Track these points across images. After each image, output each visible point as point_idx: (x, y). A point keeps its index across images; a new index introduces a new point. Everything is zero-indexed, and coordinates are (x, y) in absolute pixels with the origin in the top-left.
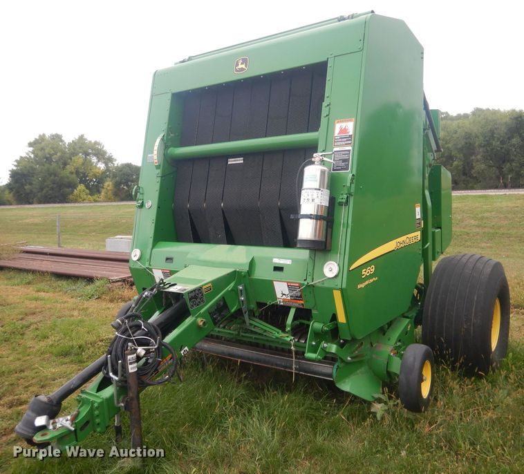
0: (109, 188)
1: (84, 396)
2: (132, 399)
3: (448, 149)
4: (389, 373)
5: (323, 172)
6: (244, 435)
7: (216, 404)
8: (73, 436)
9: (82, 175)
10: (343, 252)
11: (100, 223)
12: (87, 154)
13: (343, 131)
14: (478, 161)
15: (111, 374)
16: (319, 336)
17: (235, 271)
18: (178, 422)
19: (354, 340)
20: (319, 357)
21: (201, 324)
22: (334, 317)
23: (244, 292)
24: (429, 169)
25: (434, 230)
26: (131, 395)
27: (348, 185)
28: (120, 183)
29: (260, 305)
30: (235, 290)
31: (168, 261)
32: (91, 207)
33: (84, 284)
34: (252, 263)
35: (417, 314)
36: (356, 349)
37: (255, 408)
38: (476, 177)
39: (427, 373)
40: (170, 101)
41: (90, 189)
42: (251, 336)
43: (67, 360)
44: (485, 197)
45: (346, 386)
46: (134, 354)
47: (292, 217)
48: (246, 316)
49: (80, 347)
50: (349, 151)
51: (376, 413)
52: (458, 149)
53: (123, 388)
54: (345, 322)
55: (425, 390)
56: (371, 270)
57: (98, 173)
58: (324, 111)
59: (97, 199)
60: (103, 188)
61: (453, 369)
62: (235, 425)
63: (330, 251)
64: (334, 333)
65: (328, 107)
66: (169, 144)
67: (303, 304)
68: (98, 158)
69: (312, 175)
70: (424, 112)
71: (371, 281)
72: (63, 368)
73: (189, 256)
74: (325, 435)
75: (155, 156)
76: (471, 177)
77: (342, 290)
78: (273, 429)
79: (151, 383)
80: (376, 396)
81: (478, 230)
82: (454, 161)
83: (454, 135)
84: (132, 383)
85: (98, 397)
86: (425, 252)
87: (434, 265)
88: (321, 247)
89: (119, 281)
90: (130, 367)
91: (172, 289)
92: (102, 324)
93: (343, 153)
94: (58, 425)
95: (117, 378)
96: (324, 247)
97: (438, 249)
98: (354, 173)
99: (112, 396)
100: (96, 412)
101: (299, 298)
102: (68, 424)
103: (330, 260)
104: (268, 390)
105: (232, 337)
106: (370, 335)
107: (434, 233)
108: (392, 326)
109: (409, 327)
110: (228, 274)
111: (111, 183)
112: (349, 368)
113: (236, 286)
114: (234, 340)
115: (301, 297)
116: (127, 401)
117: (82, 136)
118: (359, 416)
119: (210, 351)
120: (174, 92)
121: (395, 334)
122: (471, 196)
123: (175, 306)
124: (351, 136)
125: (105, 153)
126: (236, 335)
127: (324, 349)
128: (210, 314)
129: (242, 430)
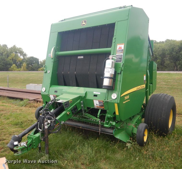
0: (24, 66)
1: (29, 136)
2: (46, 137)
3: (155, 55)
4: (132, 133)
5: (113, 62)
6: (82, 152)
7: (72, 142)
8: (26, 149)
9: (14, 61)
10: (118, 91)
11: (22, 79)
12: (16, 52)
13: (120, 48)
14: (167, 60)
15: (39, 129)
16: (109, 119)
17: (80, 96)
18: (59, 147)
19: (121, 121)
20: (109, 126)
21: (69, 114)
22: (115, 113)
23: (83, 104)
24: (149, 62)
25: (150, 85)
26: (46, 136)
27: (121, 67)
28: (29, 64)
29: (88, 108)
30: (80, 103)
31: (56, 92)
32: (19, 73)
33: (19, 101)
34: (86, 93)
35: (143, 114)
36: (122, 125)
37: (86, 143)
38: (166, 66)
39: (146, 133)
40: (57, 35)
41: (17, 66)
42: (84, 119)
43: (17, 126)
44: (169, 74)
45: (118, 137)
46: (47, 122)
47: (101, 77)
48: (83, 112)
49: (21, 122)
50: (122, 55)
51: (128, 147)
52: (159, 55)
53: (43, 134)
54: (118, 115)
55: (145, 139)
56: (128, 97)
57: (21, 60)
58: (114, 41)
59: (20, 70)
60: (22, 66)
61: (155, 133)
62: (79, 149)
63: (114, 90)
64: (114, 118)
65: (115, 39)
66: (57, 50)
67: (103, 108)
68: (20, 54)
69: (109, 63)
70: (148, 42)
71: (128, 101)
72: (16, 129)
73: (63, 90)
74: (110, 153)
75: (51, 54)
76: (164, 66)
77: (118, 103)
78: (92, 150)
79: (52, 132)
80: (128, 141)
81: (165, 86)
82: (157, 60)
83: (158, 50)
84: (46, 132)
85: (35, 136)
86: (146, 92)
87: (149, 97)
88: (111, 89)
89: (32, 100)
90: (45, 126)
91: (58, 101)
92: (28, 115)
93: (120, 56)
94: (22, 145)
95: (41, 130)
96: (112, 88)
97: (151, 92)
98: (123, 63)
99: (39, 136)
100: (34, 141)
101: (103, 106)
102: (25, 145)
103: (114, 93)
104: (90, 138)
105: (77, 120)
106: (126, 120)
107: (150, 86)
108: (134, 118)
109: (140, 118)
110: (78, 97)
111: (25, 64)
112: (119, 131)
113: (80, 101)
114: (78, 121)
115: (103, 105)
116: (44, 138)
117: (15, 45)
118: (122, 147)
119: (69, 124)
120: (59, 32)
121: (135, 120)
122: (164, 73)
123: (59, 107)
124: (123, 50)
125: (23, 52)
126: (79, 119)
127: (111, 124)
128: (71, 110)
129: (81, 150)
